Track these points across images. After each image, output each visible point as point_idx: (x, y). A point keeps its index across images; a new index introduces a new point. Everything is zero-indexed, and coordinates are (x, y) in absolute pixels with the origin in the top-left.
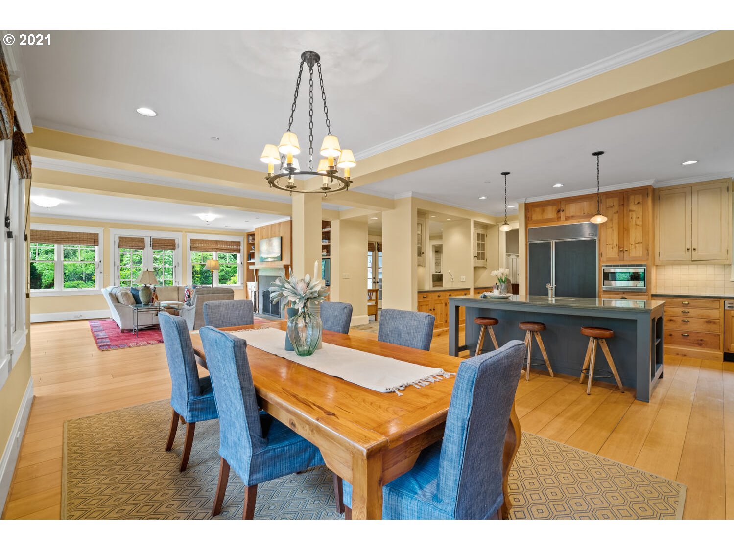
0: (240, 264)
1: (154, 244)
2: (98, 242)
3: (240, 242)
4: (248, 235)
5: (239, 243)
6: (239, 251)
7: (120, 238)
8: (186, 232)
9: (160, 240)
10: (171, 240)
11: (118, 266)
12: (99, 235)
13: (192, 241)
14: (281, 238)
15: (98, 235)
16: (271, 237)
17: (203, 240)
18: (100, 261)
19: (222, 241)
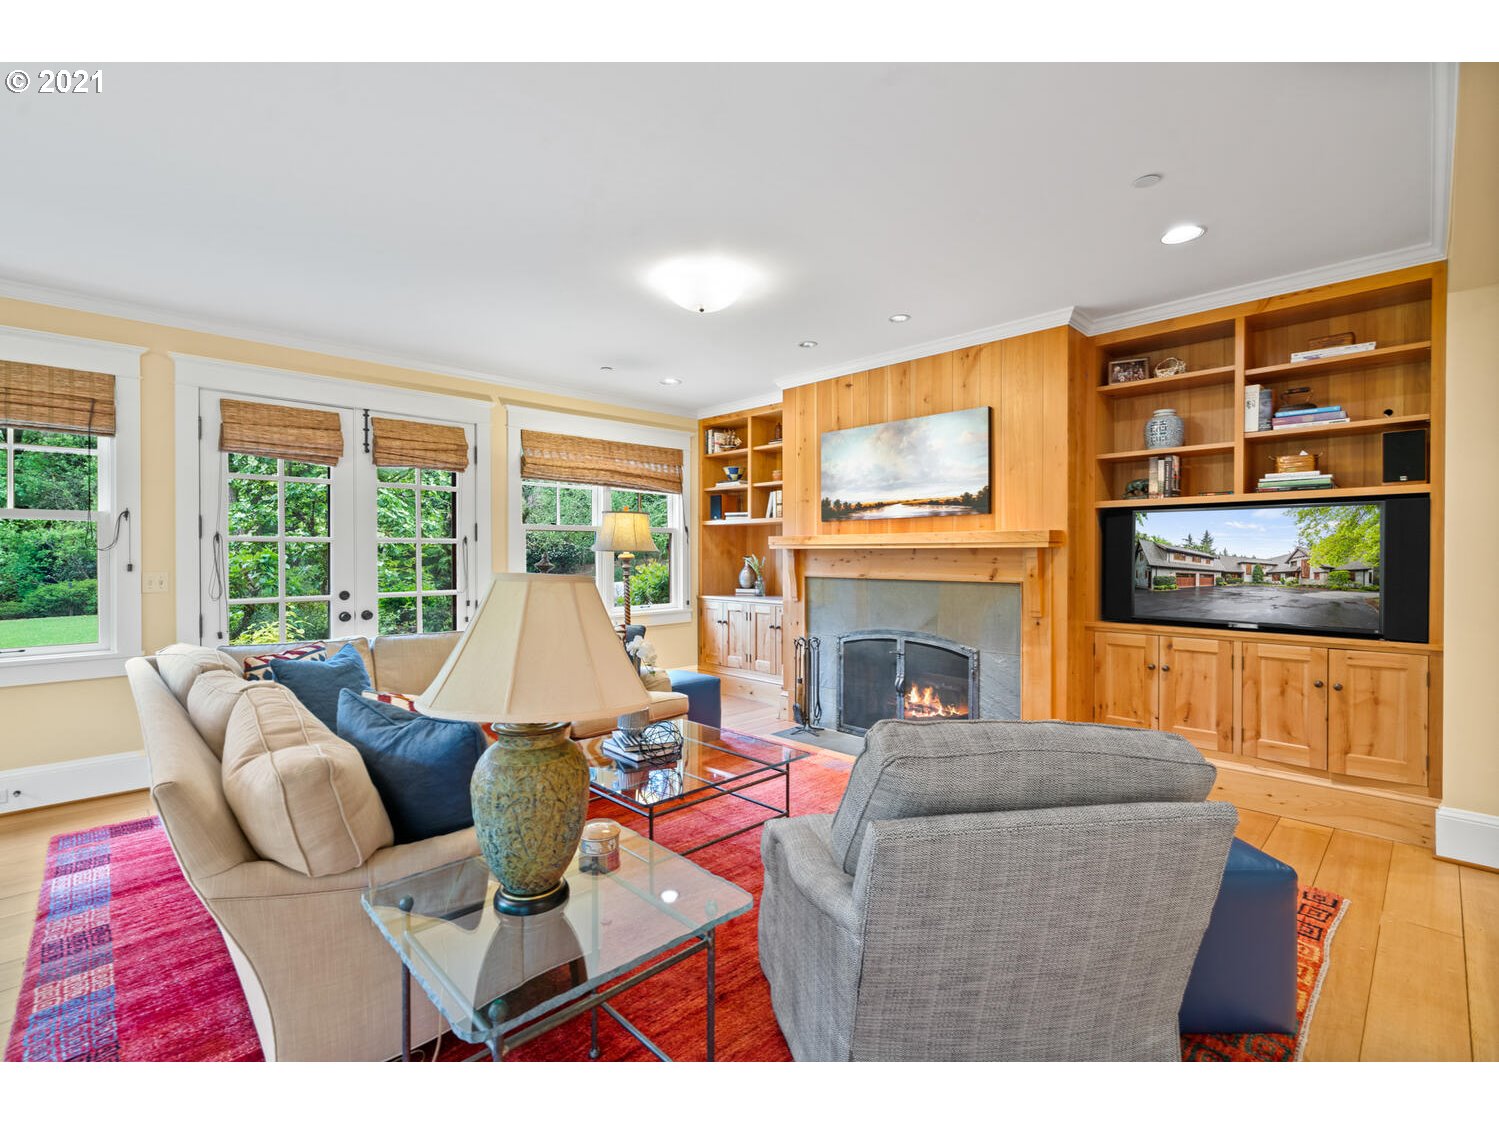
0: (682, 530)
1: (382, 442)
2: (112, 414)
3: (679, 453)
4: (707, 428)
5: (678, 455)
6: (677, 484)
7: (225, 404)
8: (504, 401)
9: (404, 425)
10: (450, 429)
11: (217, 537)
12: (121, 387)
13: (525, 435)
14: (990, 410)
15: (111, 380)
16: (905, 416)
17: (565, 438)
18: (126, 514)
19: (626, 445)
